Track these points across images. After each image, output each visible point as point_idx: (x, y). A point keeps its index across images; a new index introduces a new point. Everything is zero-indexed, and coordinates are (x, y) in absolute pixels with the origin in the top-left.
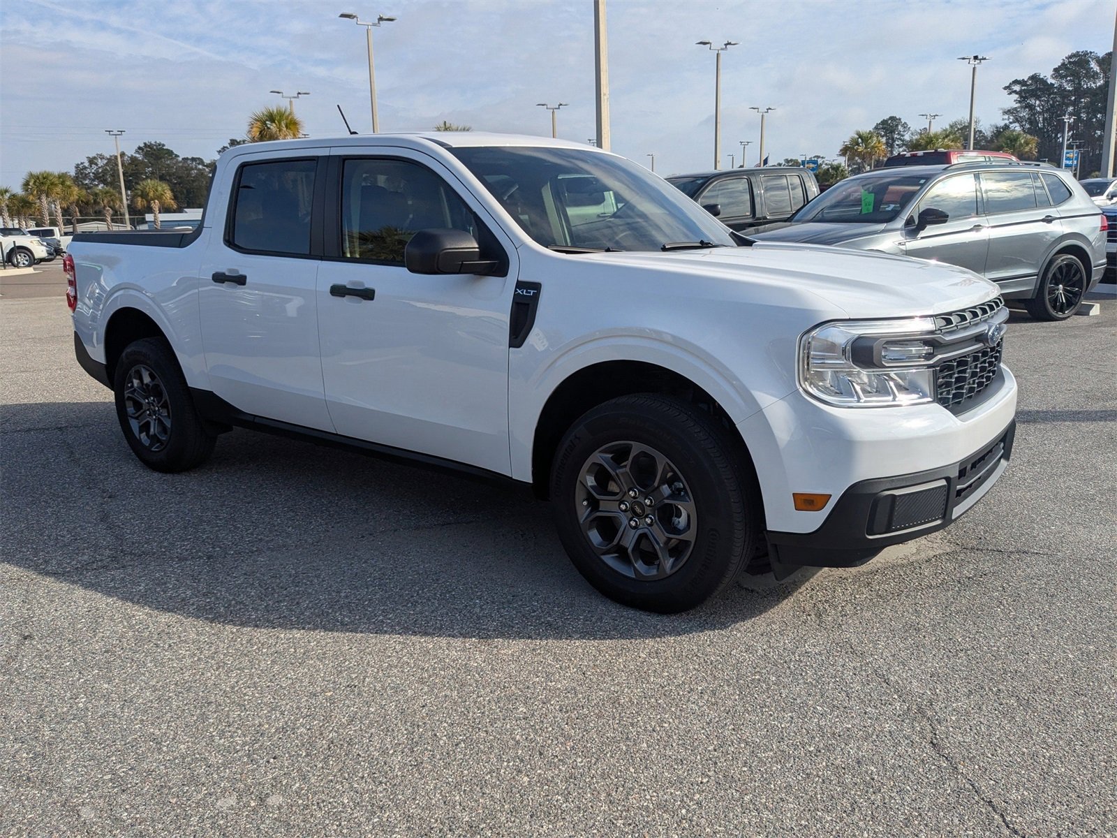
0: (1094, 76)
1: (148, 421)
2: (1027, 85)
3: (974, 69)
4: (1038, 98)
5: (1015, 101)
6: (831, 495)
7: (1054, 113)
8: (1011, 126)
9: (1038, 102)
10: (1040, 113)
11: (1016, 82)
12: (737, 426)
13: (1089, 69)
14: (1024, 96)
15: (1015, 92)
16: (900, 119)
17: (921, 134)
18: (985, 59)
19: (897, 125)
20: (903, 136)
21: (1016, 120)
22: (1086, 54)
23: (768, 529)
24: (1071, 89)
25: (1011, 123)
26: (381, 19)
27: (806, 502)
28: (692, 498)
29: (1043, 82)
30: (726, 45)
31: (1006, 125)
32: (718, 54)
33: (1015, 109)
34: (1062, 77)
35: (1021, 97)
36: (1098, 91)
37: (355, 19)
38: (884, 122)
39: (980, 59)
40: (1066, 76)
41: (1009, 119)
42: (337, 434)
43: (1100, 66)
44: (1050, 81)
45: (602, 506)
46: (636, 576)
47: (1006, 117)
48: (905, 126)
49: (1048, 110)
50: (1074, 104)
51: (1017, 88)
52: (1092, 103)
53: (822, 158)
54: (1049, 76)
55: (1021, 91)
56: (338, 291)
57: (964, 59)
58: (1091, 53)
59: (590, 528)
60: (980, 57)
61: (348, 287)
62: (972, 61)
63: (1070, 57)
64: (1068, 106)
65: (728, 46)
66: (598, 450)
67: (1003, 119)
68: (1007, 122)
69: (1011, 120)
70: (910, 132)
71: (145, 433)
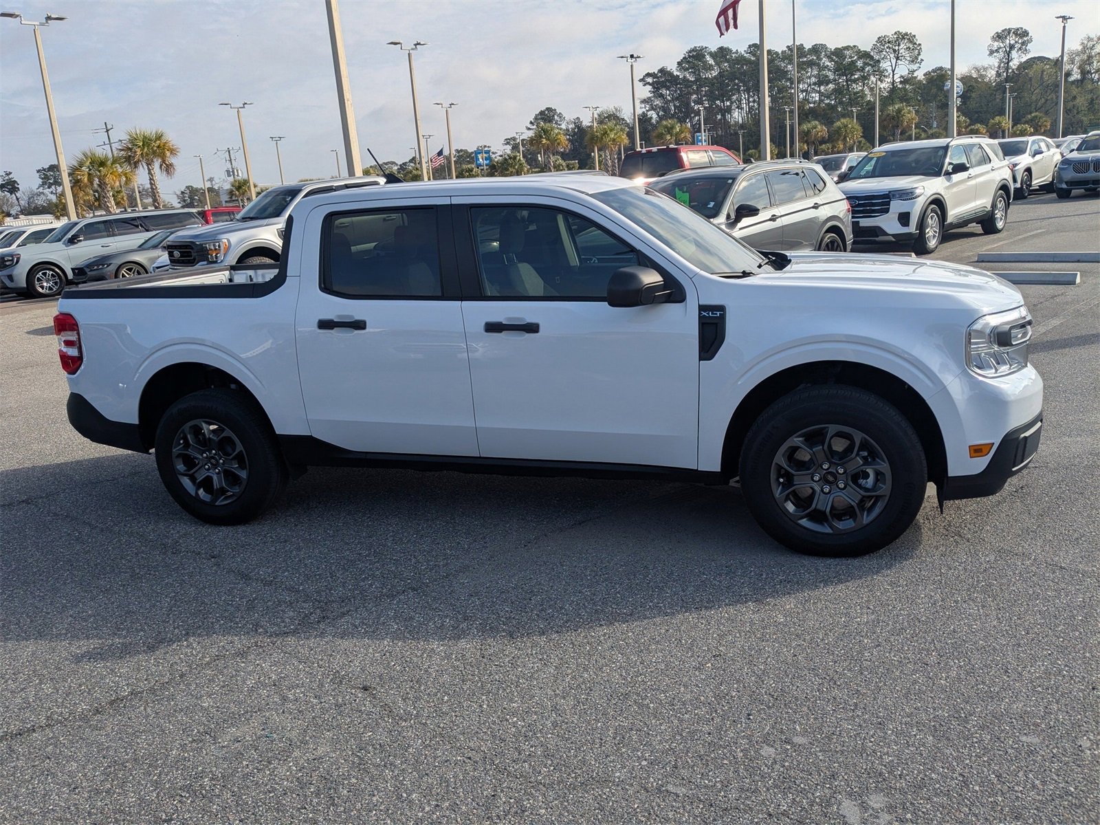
0: (710, 68)
1: (208, 476)
2: (658, 78)
3: (632, 66)
4: (668, 88)
5: (650, 91)
6: (994, 443)
7: (683, 100)
8: (649, 113)
9: (668, 92)
10: (670, 101)
11: (648, 75)
12: (927, 401)
13: (705, 62)
14: (657, 86)
15: (648, 83)
16: (555, 110)
17: (575, 123)
18: (639, 57)
19: (553, 116)
20: (560, 125)
21: (652, 108)
22: (702, 49)
23: (949, 475)
24: (693, 79)
25: (647, 111)
26: (49, 18)
27: (977, 451)
28: (886, 461)
29: (670, 74)
30: (415, 45)
31: (643, 113)
32: (409, 54)
33: (649, 98)
34: (686, 69)
35: (654, 88)
36: (715, 81)
37: (18, 18)
38: (542, 113)
39: (636, 58)
40: (688, 69)
41: (645, 107)
42: (480, 457)
43: (714, 59)
44: (676, 73)
45: (796, 481)
46: (832, 530)
47: (643, 106)
48: (560, 115)
49: (677, 99)
50: (697, 92)
51: (650, 80)
52: (711, 92)
53: (489, 147)
54: (674, 69)
55: (653, 83)
56: (492, 328)
57: (622, 57)
58: (706, 48)
59: (786, 501)
60: (635, 56)
61: (504, 323)
62: (629, 60)
63: (690, 52)
64: (692, 95)
65: (418, 46)
66: (795, 435)
67: (641, 108)
68: (644, 110)
69: (647, 109)
70: (565, 122)
71: (202, 490)
